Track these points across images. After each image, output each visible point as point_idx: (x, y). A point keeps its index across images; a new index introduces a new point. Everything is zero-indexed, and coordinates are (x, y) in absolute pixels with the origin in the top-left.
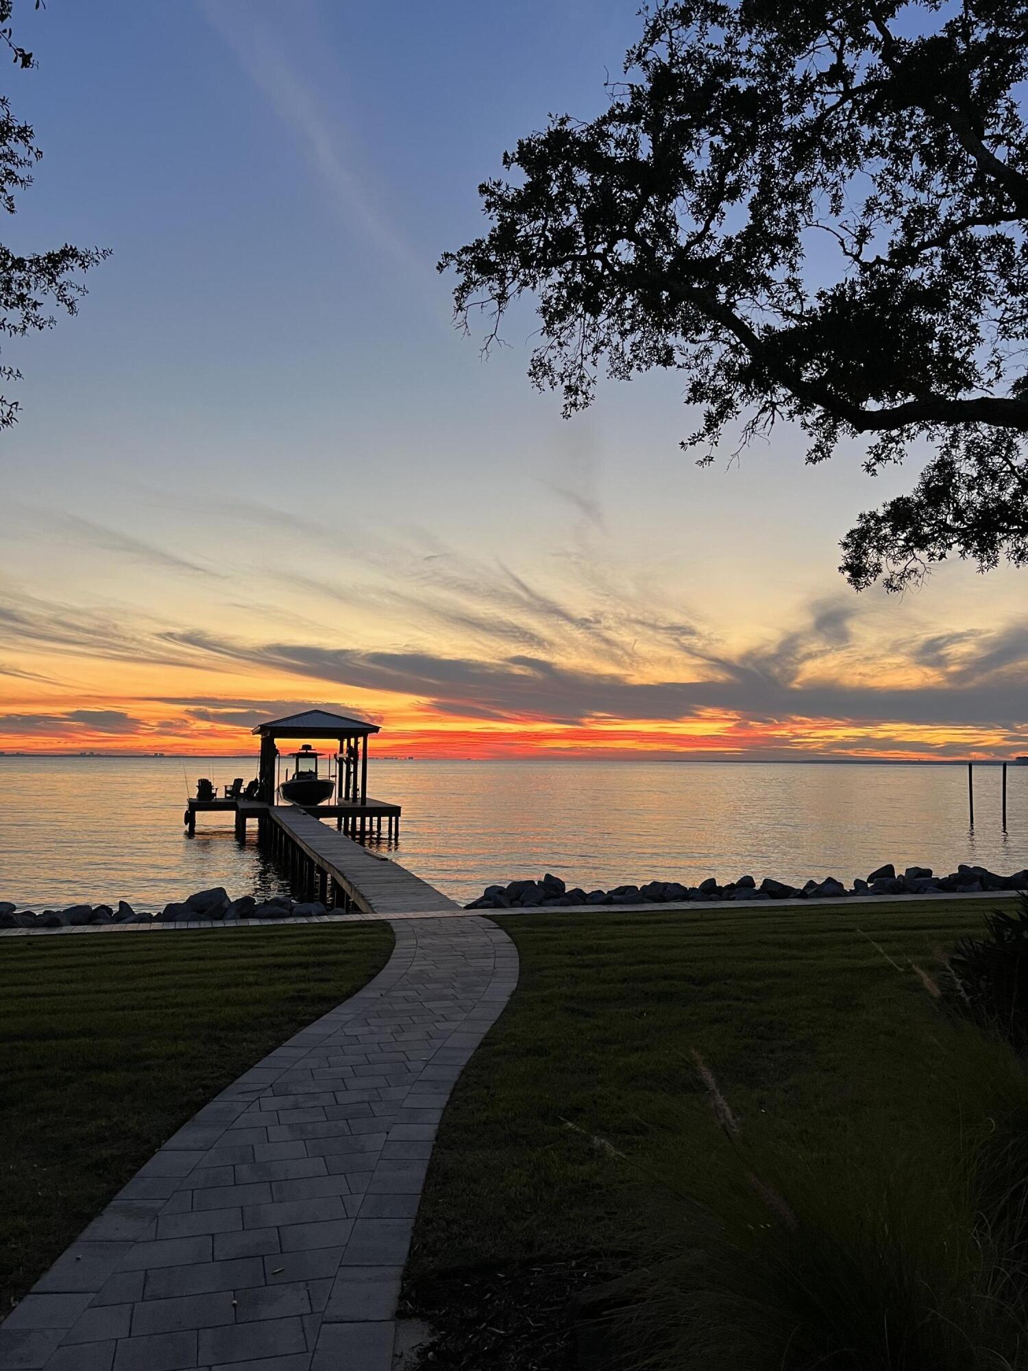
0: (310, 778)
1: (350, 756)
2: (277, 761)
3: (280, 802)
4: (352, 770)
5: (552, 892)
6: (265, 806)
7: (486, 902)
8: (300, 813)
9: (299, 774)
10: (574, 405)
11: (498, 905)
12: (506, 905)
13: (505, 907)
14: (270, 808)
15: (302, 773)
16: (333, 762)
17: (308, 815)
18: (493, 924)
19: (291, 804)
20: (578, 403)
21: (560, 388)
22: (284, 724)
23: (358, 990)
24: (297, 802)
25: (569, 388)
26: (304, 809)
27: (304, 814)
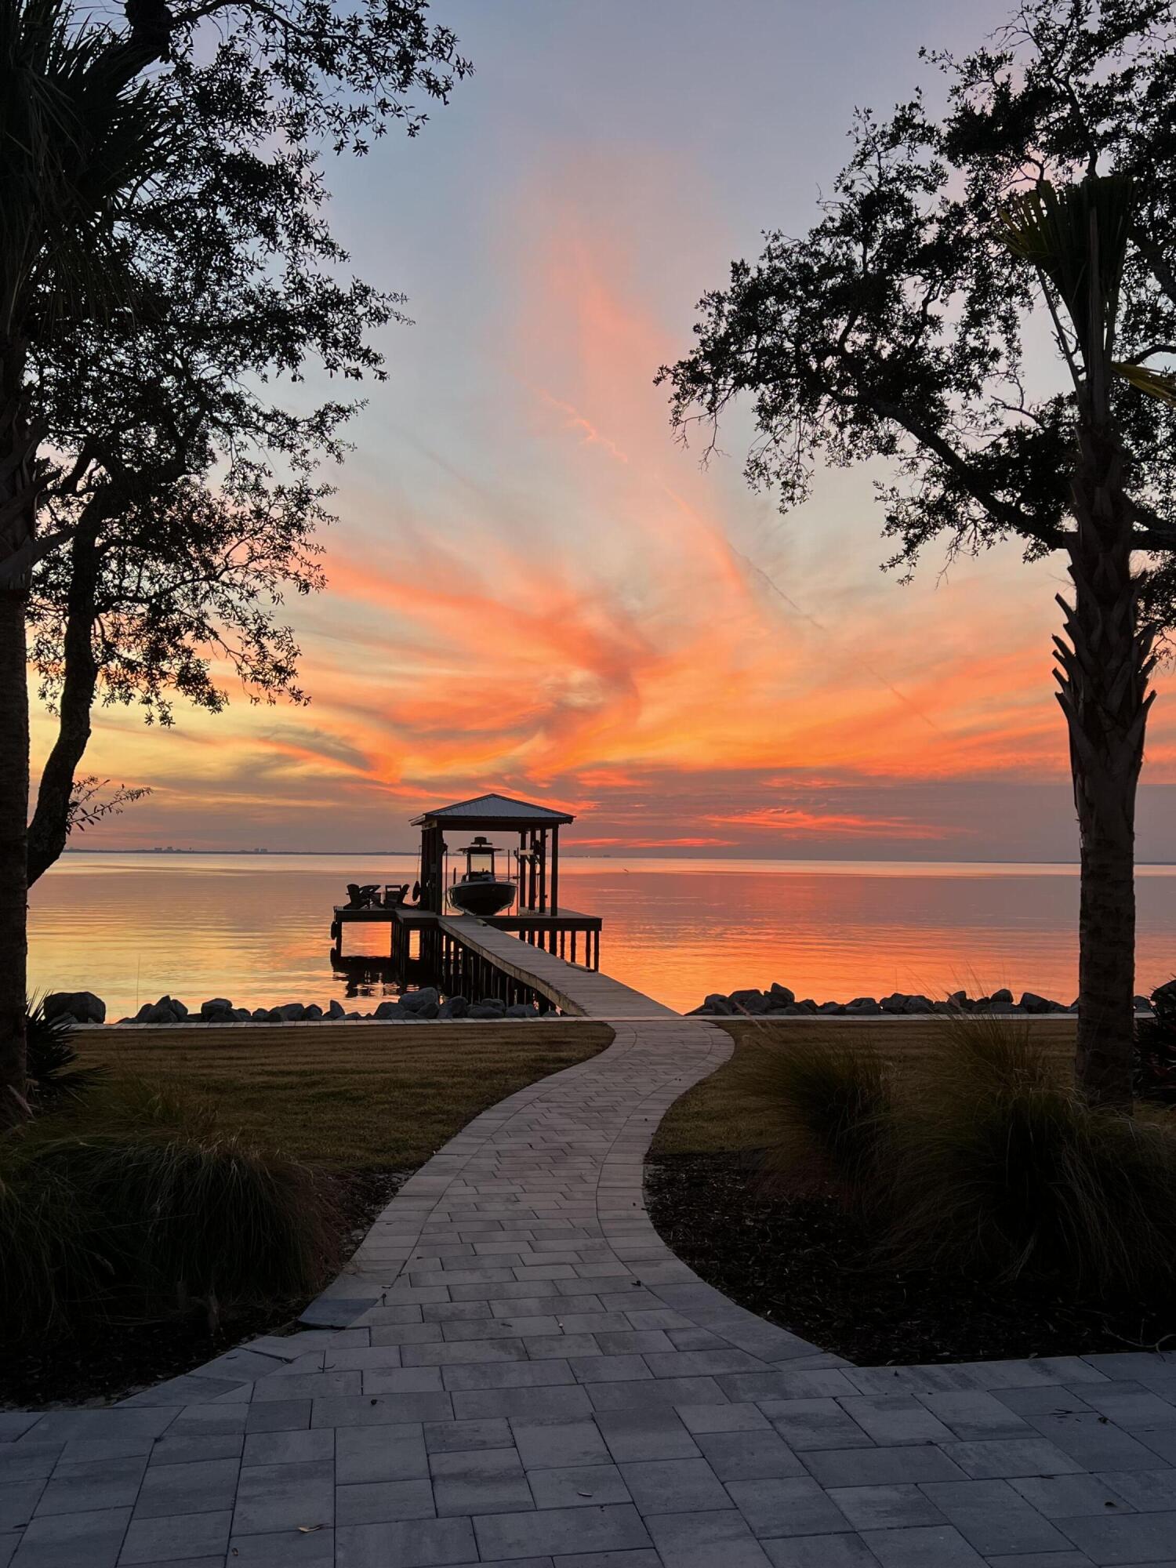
0: (486, 879)
1: (536, 852)
2: (444, 858)
3: (449, 910)
4: (538, 870)
5: (778, 1002)
6: (433, 915)
7: (706, 1010)
8: (479, 924)
9: (473, 875)
10: (791, 499)
11: (719, 1012)
12: (727, 1012)
13: (727, 1015)
14: (438, 917)
15: (476, 874)
16: (514, 860)
17: (489, 926)
18: (713, 1025)
19: (462, 913)
20: (795, 496)
21: (778, 483)
22: (455, 813)
23: (589, 1058)
24: (470, 910)
25: (785, 484)
26: (483, 919)
27: (484, 925)
